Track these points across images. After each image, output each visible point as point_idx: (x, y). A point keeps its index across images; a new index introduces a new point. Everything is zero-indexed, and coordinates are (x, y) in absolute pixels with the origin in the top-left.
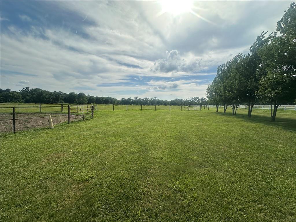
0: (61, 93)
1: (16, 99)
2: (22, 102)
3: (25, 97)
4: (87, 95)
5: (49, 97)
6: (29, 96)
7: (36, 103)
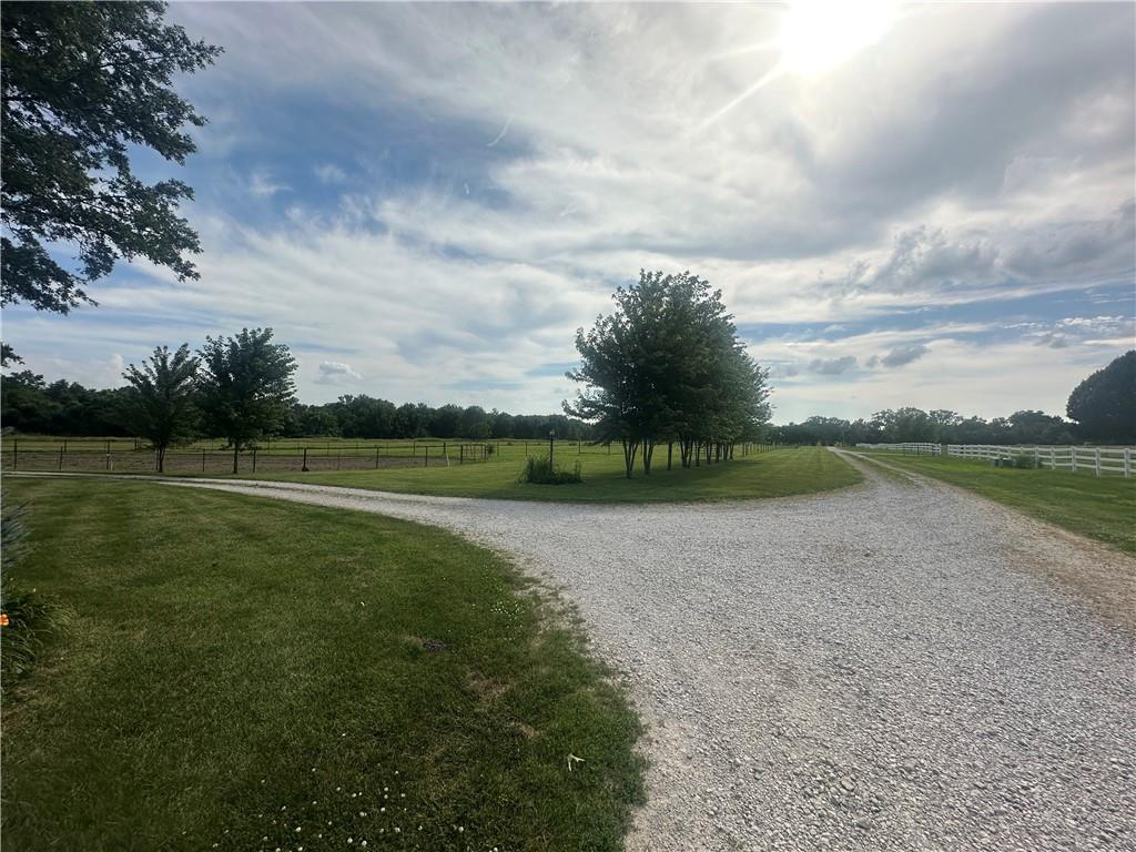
0: (423, 408)
1: (326, 428)
2: (339, 435)
3: (344, 422)
4: (488, 411)
5: (395, 420)
6: (351, 419)
7: (366, 438)
